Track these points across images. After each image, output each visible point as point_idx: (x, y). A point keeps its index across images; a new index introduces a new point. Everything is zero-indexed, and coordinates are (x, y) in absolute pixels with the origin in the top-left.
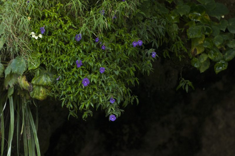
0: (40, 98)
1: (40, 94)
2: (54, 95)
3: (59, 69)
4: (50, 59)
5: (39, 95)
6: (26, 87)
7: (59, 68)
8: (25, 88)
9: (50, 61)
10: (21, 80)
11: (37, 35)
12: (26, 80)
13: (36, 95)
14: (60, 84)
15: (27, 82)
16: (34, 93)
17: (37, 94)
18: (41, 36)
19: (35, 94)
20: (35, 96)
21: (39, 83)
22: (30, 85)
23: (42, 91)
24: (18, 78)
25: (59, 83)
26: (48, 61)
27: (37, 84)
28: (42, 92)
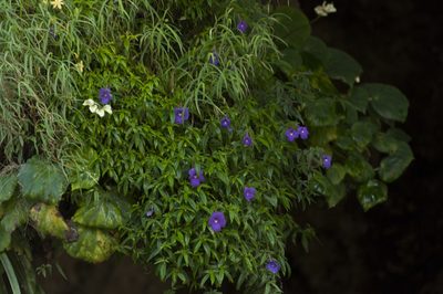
0: (96, 257)
1: (97, 248)
2: (131, 252)
3: (150, 191)
4: (123, 165)
5: (92, 250)
6: (60, 231)
7: (151, 186)
8: (55, 233)
9: (124, 170)
10: (45, 215)
11: (101, 106)
12: (57, 215)
13: (85, 250)
14: (151, 226)
15: (61, 219)
16: (80, 245)
17: (87, 248)
18: (108, 109)
19: (82, 248)
20: (83, 253)
21: (95, 221)
22: (69, 226)
23: (100, 242)
24: (33, 210)
25: (149, 224)
26: (120, 170)
27: (91, 224)
28: (102, 245)
